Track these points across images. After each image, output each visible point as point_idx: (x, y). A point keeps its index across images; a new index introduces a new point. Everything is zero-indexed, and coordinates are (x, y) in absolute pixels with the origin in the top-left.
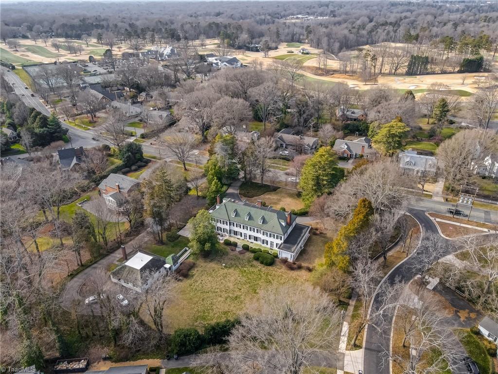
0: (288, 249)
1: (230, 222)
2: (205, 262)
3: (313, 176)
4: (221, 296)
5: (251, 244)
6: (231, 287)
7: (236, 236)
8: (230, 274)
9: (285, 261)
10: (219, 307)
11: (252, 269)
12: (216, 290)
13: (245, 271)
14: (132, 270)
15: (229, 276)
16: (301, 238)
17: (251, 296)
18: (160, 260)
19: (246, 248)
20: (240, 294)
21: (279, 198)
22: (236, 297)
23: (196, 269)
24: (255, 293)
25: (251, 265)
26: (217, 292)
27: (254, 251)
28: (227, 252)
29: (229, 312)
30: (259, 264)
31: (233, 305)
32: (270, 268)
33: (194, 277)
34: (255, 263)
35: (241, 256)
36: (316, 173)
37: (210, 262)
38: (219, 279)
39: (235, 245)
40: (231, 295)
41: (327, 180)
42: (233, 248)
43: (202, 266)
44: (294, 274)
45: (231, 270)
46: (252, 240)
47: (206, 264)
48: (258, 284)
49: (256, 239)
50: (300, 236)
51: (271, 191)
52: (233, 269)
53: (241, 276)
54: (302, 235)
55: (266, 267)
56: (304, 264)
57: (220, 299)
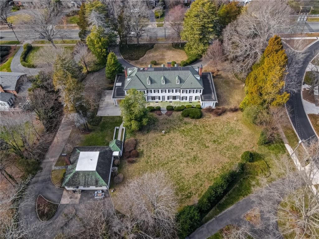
0: (209, 99)
1: (147, 91)
2: (144, 135)
3: (199, 26)
4: (181, 162)
5: (171, 103)
6: (184, 150)
7: (153, 101)
8: (174, 138)
9: (210, 110)
10: (187, 173)
11: (189, 127)
12: (173, 158)
13: (184, 130)
14: (87, 173)
15: (173, 140)
16: (211, 85)
17: (205, 152)
18: (106, 151)
19: (171, 109)
20: (195, 153)
21: (161, 53)
22: (194, 157)
23: (141, 145)
24: (207, 147)
25: (185, 123)
26: (175, 160)
27: (179, 109)
28: (156, 118)
29: (198, 174)
30: (191, 120)
31: (197, 166)
32: (201, 120)
33: (145, 153)
34: (187, 120)
35: (170, 118)
36: (201, 23)
37: (148, 133)
38: (168, 146)
39: (159, 109)
40: (189, 158)
41: (212, 28)
42: (158, 112)
43: (144, 140)
44: (224, 118)
45: (172, 134)
46: (171, 100)
47: (146, 136)
48: (202, 138)
49: (174, 98)
50: (209, 83)
51: (150, 49)
52: (172, 132)
53: (183, 136)
54: (210, 82)
55: (198, 120)
56: (226, 107)
57: (182, 165)
